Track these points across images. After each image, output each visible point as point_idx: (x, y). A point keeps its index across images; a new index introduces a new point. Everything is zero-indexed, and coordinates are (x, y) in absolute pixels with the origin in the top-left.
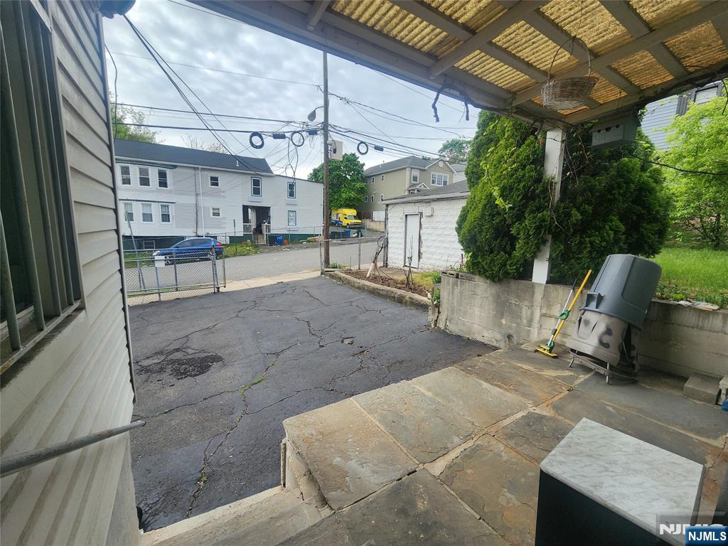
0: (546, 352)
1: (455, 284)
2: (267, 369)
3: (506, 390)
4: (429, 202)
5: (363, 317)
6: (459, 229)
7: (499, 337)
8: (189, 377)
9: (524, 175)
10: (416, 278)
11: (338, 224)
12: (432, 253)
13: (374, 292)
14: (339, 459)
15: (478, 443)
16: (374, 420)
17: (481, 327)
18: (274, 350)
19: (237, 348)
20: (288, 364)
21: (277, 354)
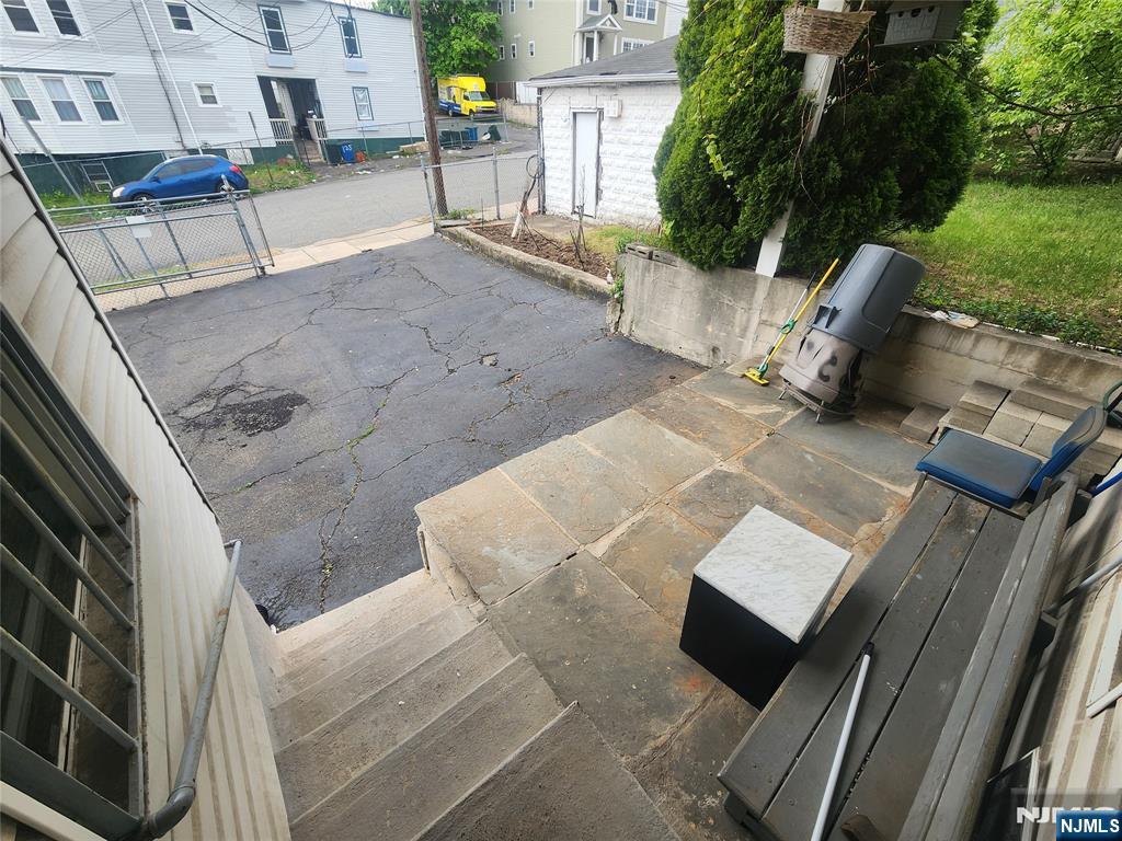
0: (754, 378)
1: (647, 269)
2: (377, 413)
3: (693, 440)
4: (613, 87)
5: (508, 316)
6: (658, 171)
7: (701, 349)
8: (264, 432)
9: (767, 88)
10: (591, 238)
11: (452, 111)
12: (618, 191)
13: (524, 268)
14: (488, 549)
15: (649, 514)
16: (528, 495)
17: (678, 335)
18: (381, 382)
19: (324, 380)
20: (406, 404)
21: (387, 388)
